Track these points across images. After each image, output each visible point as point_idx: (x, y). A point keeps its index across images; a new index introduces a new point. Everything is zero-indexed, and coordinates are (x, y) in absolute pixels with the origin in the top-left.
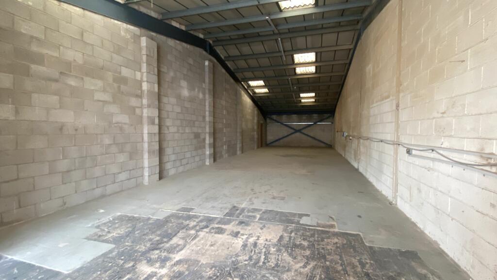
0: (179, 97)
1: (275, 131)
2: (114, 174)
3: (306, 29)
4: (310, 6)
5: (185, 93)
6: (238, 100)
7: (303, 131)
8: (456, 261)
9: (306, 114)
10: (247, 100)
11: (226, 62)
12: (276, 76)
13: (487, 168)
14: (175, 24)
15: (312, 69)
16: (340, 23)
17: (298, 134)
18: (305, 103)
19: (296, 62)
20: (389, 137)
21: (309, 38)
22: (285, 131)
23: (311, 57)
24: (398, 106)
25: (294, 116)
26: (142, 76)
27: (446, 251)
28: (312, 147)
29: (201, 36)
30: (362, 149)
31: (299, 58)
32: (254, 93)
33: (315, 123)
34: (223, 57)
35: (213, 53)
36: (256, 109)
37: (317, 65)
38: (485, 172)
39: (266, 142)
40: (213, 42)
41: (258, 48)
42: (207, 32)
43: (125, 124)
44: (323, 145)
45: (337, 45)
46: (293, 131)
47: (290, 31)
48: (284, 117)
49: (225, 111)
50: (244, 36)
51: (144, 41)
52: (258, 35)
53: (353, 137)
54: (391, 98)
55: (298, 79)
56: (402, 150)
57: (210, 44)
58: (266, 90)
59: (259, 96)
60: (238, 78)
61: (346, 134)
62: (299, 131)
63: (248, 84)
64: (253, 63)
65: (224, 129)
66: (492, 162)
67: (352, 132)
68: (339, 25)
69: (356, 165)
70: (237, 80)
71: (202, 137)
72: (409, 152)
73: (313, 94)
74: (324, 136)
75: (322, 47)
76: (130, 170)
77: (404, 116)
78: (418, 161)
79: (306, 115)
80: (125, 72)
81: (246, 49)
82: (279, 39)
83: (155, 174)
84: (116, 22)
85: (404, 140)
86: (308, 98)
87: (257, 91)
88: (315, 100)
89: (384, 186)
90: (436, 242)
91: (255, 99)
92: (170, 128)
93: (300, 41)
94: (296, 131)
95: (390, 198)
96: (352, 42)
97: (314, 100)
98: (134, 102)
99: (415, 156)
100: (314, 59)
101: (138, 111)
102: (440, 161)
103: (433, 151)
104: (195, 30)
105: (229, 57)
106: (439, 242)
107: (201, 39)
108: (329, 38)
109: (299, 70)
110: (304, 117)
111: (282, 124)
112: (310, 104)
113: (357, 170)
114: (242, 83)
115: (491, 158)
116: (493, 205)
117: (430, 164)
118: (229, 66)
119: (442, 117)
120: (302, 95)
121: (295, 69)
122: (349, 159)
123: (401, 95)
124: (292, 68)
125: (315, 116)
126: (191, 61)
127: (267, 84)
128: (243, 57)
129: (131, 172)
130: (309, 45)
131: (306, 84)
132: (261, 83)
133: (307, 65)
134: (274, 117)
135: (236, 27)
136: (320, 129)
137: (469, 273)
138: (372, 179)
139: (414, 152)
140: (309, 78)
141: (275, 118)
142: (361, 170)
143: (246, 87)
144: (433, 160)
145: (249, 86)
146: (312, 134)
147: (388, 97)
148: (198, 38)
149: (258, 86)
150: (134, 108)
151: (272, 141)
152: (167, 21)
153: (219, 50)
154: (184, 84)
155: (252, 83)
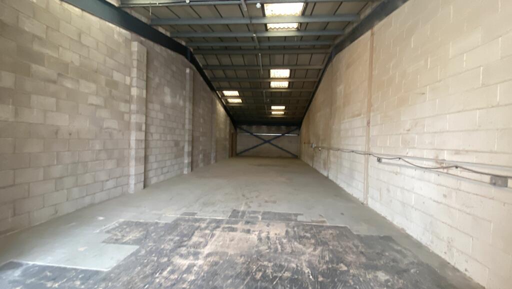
0: (162, 104)
1: (245, 140)
2: (103, 181)
3: (284, 48)
5: (168, 99)
6: (213, 110)
7: (272, 142)
8: (419, 239)
9: (274, 125)
10: (221, 109)
11: (204, 71)
12: (251, 88)
13: (441, 170)
14: (161, 30)
15: (285, 84)
16: (314, 46)
17: (267, 145)
18: (275, 115)
19: (271, 76)
20: (360, 148)
21: (286, 57)
22: (253, 142)
23: (286, 73)
24: (368, 123)
25: (264, 127)
26: (131, 81)
27: (411, 234)
28: (280, 157)
29: (184, 43)
30: (332, 159)
31: (274, 73)
32: (227, 102)
33: (283, 135)
34: (201, 65)
35: (193, 61)
36: (228, 118)
37: (291, 80)
38: (439, 173)
39: (236, 152)
40: (194, 50)
41: (238, 60)
42: (190, 40)
43: (115, 129)
44: (290, 155)
45: (309, 65)
46: (262, 141)
47: (270, 48)
48: (254, 128)
49: (202, 120)
50: (226, 48)
51: (135, 46)
52: (240, 48)
53: (323, 148)
54: (362, 116)
55: (272, 92)
56: (373, 160)
57: (191, 52)
58: (239, 101)
59: (232, 106)
60: (214, 86)
61: (314, 146)
62: (269, 141)
63: (223, 94)
64: (230, 73)
65: (201, 138)
66: (444, 165)
67: (322, 144)
68: (314, 47)
69: (325, 174)
70: (213, 89)
71: (181, 145)
72: (379, 160)
73: (283, 108)
74: (292, 148)
75: (296, 65)
76: (117, 178)
77: (374, 131)
78: (386, 167)
79: (275, 127)
80: (117, 76)
81: (226, 60)
82: (260, 54)
83: (141, 182)
84: (111, 25)
85: (373, 150)
86: (278, 110)
87: (230, 100)
88: (285, 113)
89: (355, 190)
90: (403, 229)
91: (228, 108)
92: (154, 135)
93: (278, 58)
94: (265, 142)
95: (361, 199)
96: (323, 63)
97: (283, 113)
98: (123, 107)
99: (385, 163)
100: (288, 75)
101: (126, 117)
102: (408, 167)
103: (400, 159)
104: (177, 37)
105: (207, 66)
106: (406, 229)
107: (183, 46)
108: (304, 58)
109: (274, 84)
110: (274, 128)
111: (252, 134)
112: (280, 116)
113: (327, 178)
114: (217, 92)
115: (443, 163)
116: (445, 196)
117: (398, 169)
118: (207, 74)
119: (407, 133)
120: (273, 108)
121: (270, 83)
122: (317, 168)
123: (372, 114)
124: (267, 82)
125: (283, 127)
126: (174, 69)
127: (242, 95)
128: (222, 66)
129: (118, 179)
130: (286, 62)
131: (278, 97)
132: (236, 93)
133: (281, 80)
134: (245, 127)
135: (221, 39)
136: (288, 141)
137: (429, 247)
138: (343, 185)
139: (383, 160)
140: (281, 92)
141: (245, 129)
142: (331, 177)
143: (220, 96)
144: (400, 166)
145: (223, 95)
146: (280, 145)
147: (359, 115)
148: (181, 45)
149: (233, 96)
150: (123, 113)
151: (242, 150)
152: (155, 27)
153: (199, 59)
154: (167, 90)
155: (226, 93)
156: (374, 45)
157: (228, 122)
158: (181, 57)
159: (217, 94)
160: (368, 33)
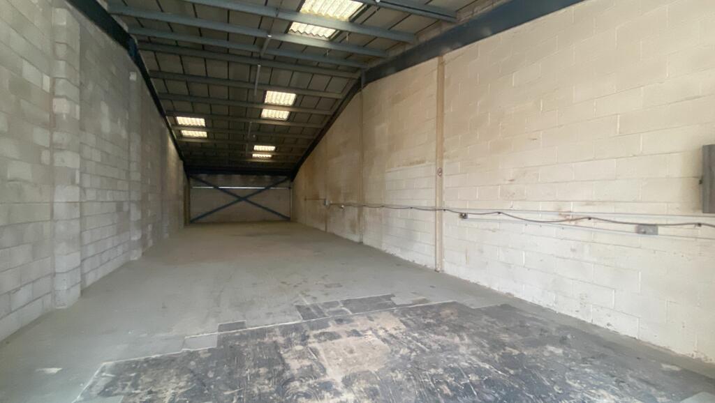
0: (98, 133)
1: (207, 196)
3: (297, 62)
4: (324, 38)
5: (106, 126)
6: (164, 150)
7: (250, 199)
8: (537, 303)
9: (253, 175)
10: (171, 146)
11: (151, 80)
12: (229, 115)
13: (567, 223)
15: (284, 115)
16: (338, 66)
17: (242, 203)
18: (258, 158)
19: (266, 102)
20: (425, 203)
21: (296, 75)
22: (221, 200)
23: (288, 98)
24: (440, 172)
25: (237, 177)
27: (523, 298)
28: (264, 221)
29: (126, 28)
30: (368, 218)
31: (272, 96)
32: (181, 136)
33: (267, 188)
34: (148, 70)
35: (138, 61)
36: (181, 162)
37: (292, 110)
38: (564, 226)
39: (190, 217)
40: (139, 41)
41: (218, 69)
42: (140, 23)
43: (26, 182)
45: (325, 91)
46: (236, 199)
47: (275, 59)
48: (220, 177)
49: (149, 164)
50: (204, 48)
51: (61, 16)
52: (227, 51)
53: (349, 205)
54: (427, 163)
55: (261, 125)
56: (451, 216)
57: (135, 45)
58: (204, 134)
59: (187, 143)
60: (164, 108)
61: (329, 202)
62: (245, 199)
63: (176, 121)
64: (199, 89)
65: (149, 195)
66: (571, 218)
67: (345, 200)
68: (337, 68)
69: (356, 238)
70: (161, 112)
71: (126, 208)
72: (464, 216)
73: (272, 148)
74: (282, 207)
75: (307, 89)
76: (33, 282)
77: (448, 182)
78: (475, 224)
79: (255, 176)
80: (29, 72)
81: (196, 67)
82: (260, 66)
85: (448, 204)
86: (263, 152)
87: (185, 133)
88: (273, 156)
90: (509, 294)
91: (181, 145)
92: (88, 191)
93: (284, 76)
94: (240, 199)
96: (342, 92)
97: (270, 156)
98: (40, 136)
99: (472, 219)
100: (291, 103)
101: (45, 156)
102: (509, 221)
103: (499, 213)
104: (120, 15)
105: (158, 73)
106: (512, 292)
107: (125, 31)
108: (320, 81)
109: (266, 113)
110: (252, 179)
111: (216, 187)
112: (263, 161)
113: (360, 243)
114: (167, 117)
115: (569, 215)
116: (573, 250)
117: (497, 225)
118: (153, 84)
119: (511, 184)
120: (257, 148)
121: (261, 110)
122: (336, 231)
123: (445, 161)
124: (258, 109)
125: (267, 177)
126: (113, 69)
127: (210, 125)
128: (185, 77)
129: (35, 285)
130: (293, 84)
131: (269, 132)
132: (201, 122)
133: (281, 108)
134: (204, 176)
135: (200, 32)
136: (276, 198)
137: (553, 309)
139: (469, 216)
140: (275, 125)
141: (204, 179)
142: (369, 243)
143: (170, 124)
144: (500, 221)
145: (176, 124)
146: (263, 204)
147: (422, 162)
148: (121, 28)
149: (193, 126)
150: (39, 149)
151: (199, 215)
153: (147, 58)
154: (105, 109)
155: (182, 120)
156: (446, 77)
157: (181, 168)
158: (121, 50)
159: (166, 120)
160: (434, 62)
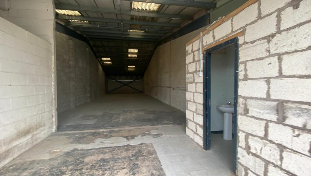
0: (79, 67)
3: (136, 41)
5: (81, 65)
6: (97, 69)
7: (128, 85)
10: (100, 67)
12: (118, 57)
14: (78, 32)
15: (136, 56)
17: (126, 86)
18: (130, 70)
19: (129, 52)
20: (168, 85)
21: (136, 44)
22: (118, 85)
23: (136, 51)
24: (170, 76)
25: (124, 77)
29: (85, 36)
30: (159, 91)
31: (130, 50)
32: (103, 64)
33: (134, 81)
34: (92, 46)
35: (89, 44)
36: (104, 72)
37: (138, 54)
39: (108, 91)
41: (112, 44)
43: (65, 81)
44: (138, 92)
45: (147, 48)
46: (123, 85)
47: (129, 40)
48: (118, 77)
49: (93, 74)
50: (107, 39)
55: (129, 59)
56: (172, 89)
57: (88, 39)
58: (110, 63)
60: (97, 55)
61: (151, 86)
62: (126, 85)
63: (102, 59)
64: (107, 49)
65: (93, 83)
67: (154, 85)
70: (97, 57)
71: (86, 87)
72: (173, 89)
73: (134, 67)
75: (141, 48)
77: (172, 79)
78: (175, 91)
79: (130, 76)
80: (65, 57)
81: (106, 44)
82: (124, 43)
83: (74, 105)
85: (172, 86)
86: (131, 68)
87: (105, 63)
88: (135, 69)
89: (167, 102)
91: (105, 67)
92: (77, 82)
93: (133, 44)
95: (169, 104)
96: (153, 48)
98: (67, 70)
100: (137, 52)
101: (68, 75)
103: (178, 88)
104: (84, 34)
105: (95, 46)
108: (145, 45)
109: (130, 56)
111: (117, 81)
112: (132, 71)
113: (157, 99)
118: (94, 49)
119: (180, 80)
120: (129, 67)
121: (128, 55)
122: (153, 96)
123: (171, 73)
125: (134, 77)
126: (82, 49)
127: (112, 60)
128: (103, 46)
130: (136, 47)
131: (132, 61)
132: (109, 59)
133: (134, 54)
134: (112, 77)
136: (137, 84)
139: (174, 89)
140: (134, 59)
142: (158, 99)
143: (100, 60)
144: (178, 90)
145: (102, 60)
146: (132, 86)
147: (167, 73)
149: (107, 60)
150: (66, 73)
151: (111, 90)
152: (76, 31)
153: (92, 43)
154: (80, 60)
155: (104, 59)
157: (104, 74)
159: (98, 59)
160: (169, 42)
